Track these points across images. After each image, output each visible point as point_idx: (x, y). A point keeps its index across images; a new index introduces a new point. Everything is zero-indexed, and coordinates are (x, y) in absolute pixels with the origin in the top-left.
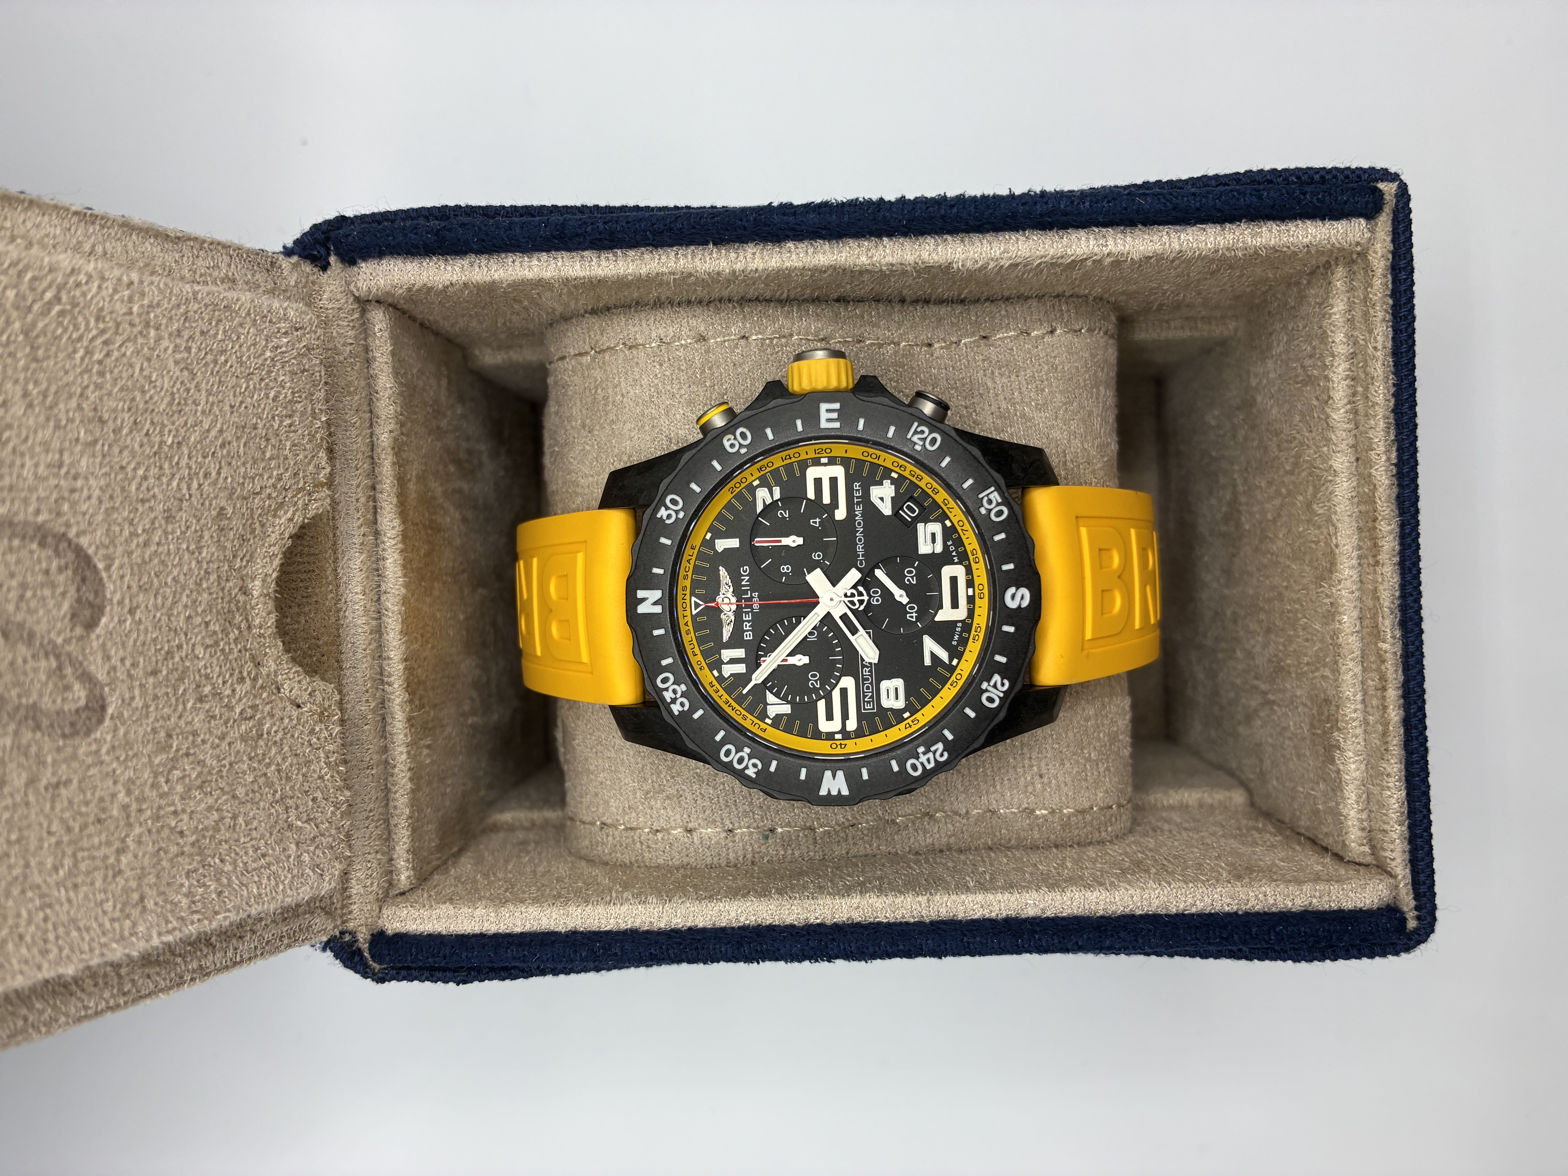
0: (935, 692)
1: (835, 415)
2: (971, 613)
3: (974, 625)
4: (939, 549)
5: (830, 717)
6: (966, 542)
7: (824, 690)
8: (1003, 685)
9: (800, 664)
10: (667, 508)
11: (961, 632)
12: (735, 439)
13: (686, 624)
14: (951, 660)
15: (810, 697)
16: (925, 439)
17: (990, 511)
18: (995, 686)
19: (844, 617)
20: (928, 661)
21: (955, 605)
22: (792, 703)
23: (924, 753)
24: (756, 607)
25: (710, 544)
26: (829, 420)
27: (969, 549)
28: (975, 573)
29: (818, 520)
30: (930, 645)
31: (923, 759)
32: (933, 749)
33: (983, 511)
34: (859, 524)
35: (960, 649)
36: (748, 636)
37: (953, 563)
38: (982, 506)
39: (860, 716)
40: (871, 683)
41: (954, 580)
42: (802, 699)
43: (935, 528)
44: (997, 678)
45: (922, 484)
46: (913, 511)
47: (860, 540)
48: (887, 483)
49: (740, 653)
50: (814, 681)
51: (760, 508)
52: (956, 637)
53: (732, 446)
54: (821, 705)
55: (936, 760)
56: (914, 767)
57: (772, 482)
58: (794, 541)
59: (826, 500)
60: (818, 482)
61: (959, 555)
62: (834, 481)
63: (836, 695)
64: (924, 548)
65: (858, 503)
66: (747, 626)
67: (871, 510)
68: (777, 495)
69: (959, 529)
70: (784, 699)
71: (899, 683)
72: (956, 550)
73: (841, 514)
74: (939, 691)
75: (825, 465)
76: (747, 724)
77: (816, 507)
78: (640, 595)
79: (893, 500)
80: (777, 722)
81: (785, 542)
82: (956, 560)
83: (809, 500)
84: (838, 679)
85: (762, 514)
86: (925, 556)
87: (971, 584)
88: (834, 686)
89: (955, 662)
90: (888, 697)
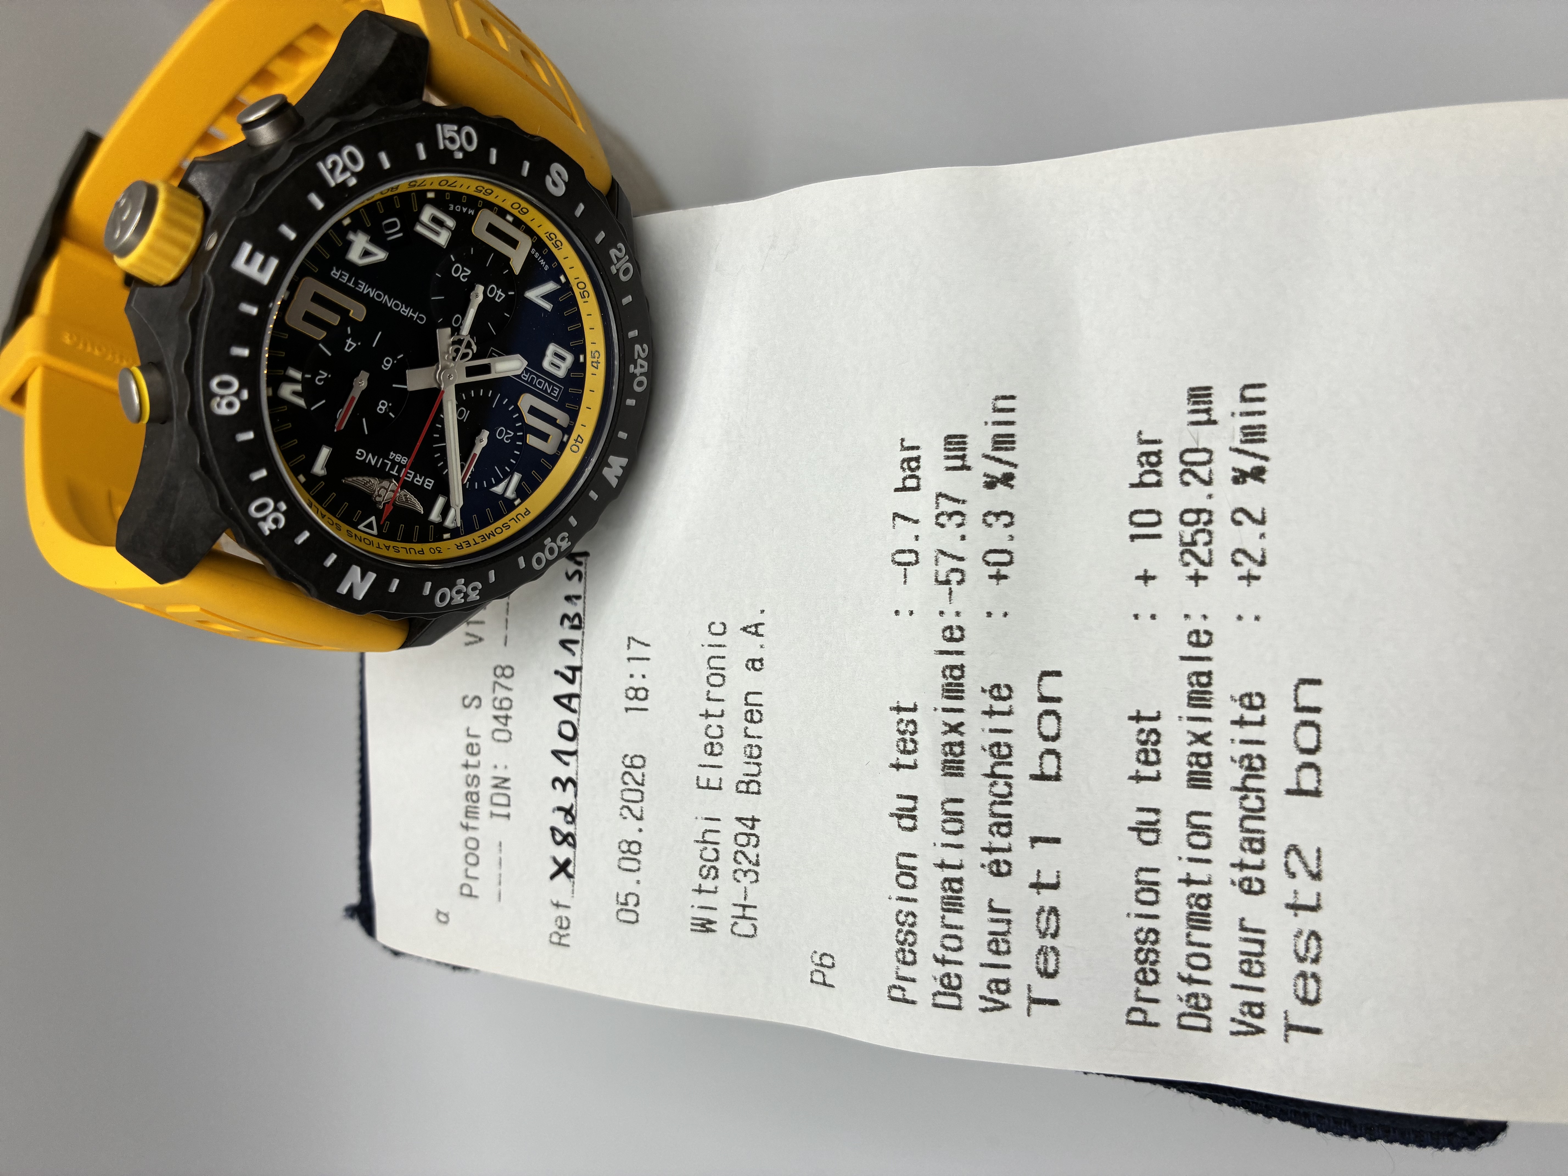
0: (579, 317)
1: (259, 258)
2: (529, 231)
3: (544, 236)
4: (450, 223)
5: (544, 437)
6: (463, 190)
7: (520, 429)
8: (621, 250)
9: (485, 444)
10: (264, 519)
11: (541, 254)
12: (222, 397)
13: (388, 548)
14: (558, 281)
15: (518, 448)
16: (346, 167)
17: (463, 147)
18: (618, 259)
19: (470, 371)
20: (548, 306)
21: (513, 243)
22: (514, 470)
23: (637, 367)
24: (404, 460)
25: (312, 480)
26: (262, 267)
27: (471, 191)
28: (496, 200)
29: (349, 341)
30: (534, 295)
31: (639, 371)
32: (636, 357)
33: (458, 153)
34: (379, 296)
35: (554, 264)
36: (429, 484)
37: (474, 218)
38: (451, 150)
39: (559, 406)
40: (538, 377)
41: (492, 229)
42: (515, 457)
43: (428, 212)
44: (613, 252)
45: (377, 197)
46: (394, 225)
47: (397, 305)
48: (351, 236)
49: (440, 500)
50: (505, 435)
51: (301, 402)
52: (543, 262)
53: (230, 405)
54: (532, 440)
55: (644, 359)
56: (640, 384)
57: (280, 371)
58: (362, 382)
59: (334, 319)
60: (309, 317)
61: (470, 206)
62: (318, 299)
63: (531, 420)
64: (442, 239)
65: (356, 284)
66: (419, 480)
67: (371, 274)
68: (298, 375)
69: (445, 188)
70: (505, 474)
71: (552, 348)
72: (463, 205)
73: (358, 312)
74: (579, 313)
75: (291, 297)
76: (515, 527)
77: (335, 336)
78: (343, 589)
79: (372, 241)
80: (523, 493)
81: (356, 393)
82: (471, 212)
83: (323, 341)
84: (517, 410)
85: (309, 403)
86: (451, 242)
87: (502, 213)
88: (521, 418)
89: (562, 278)
90: (558, 367)
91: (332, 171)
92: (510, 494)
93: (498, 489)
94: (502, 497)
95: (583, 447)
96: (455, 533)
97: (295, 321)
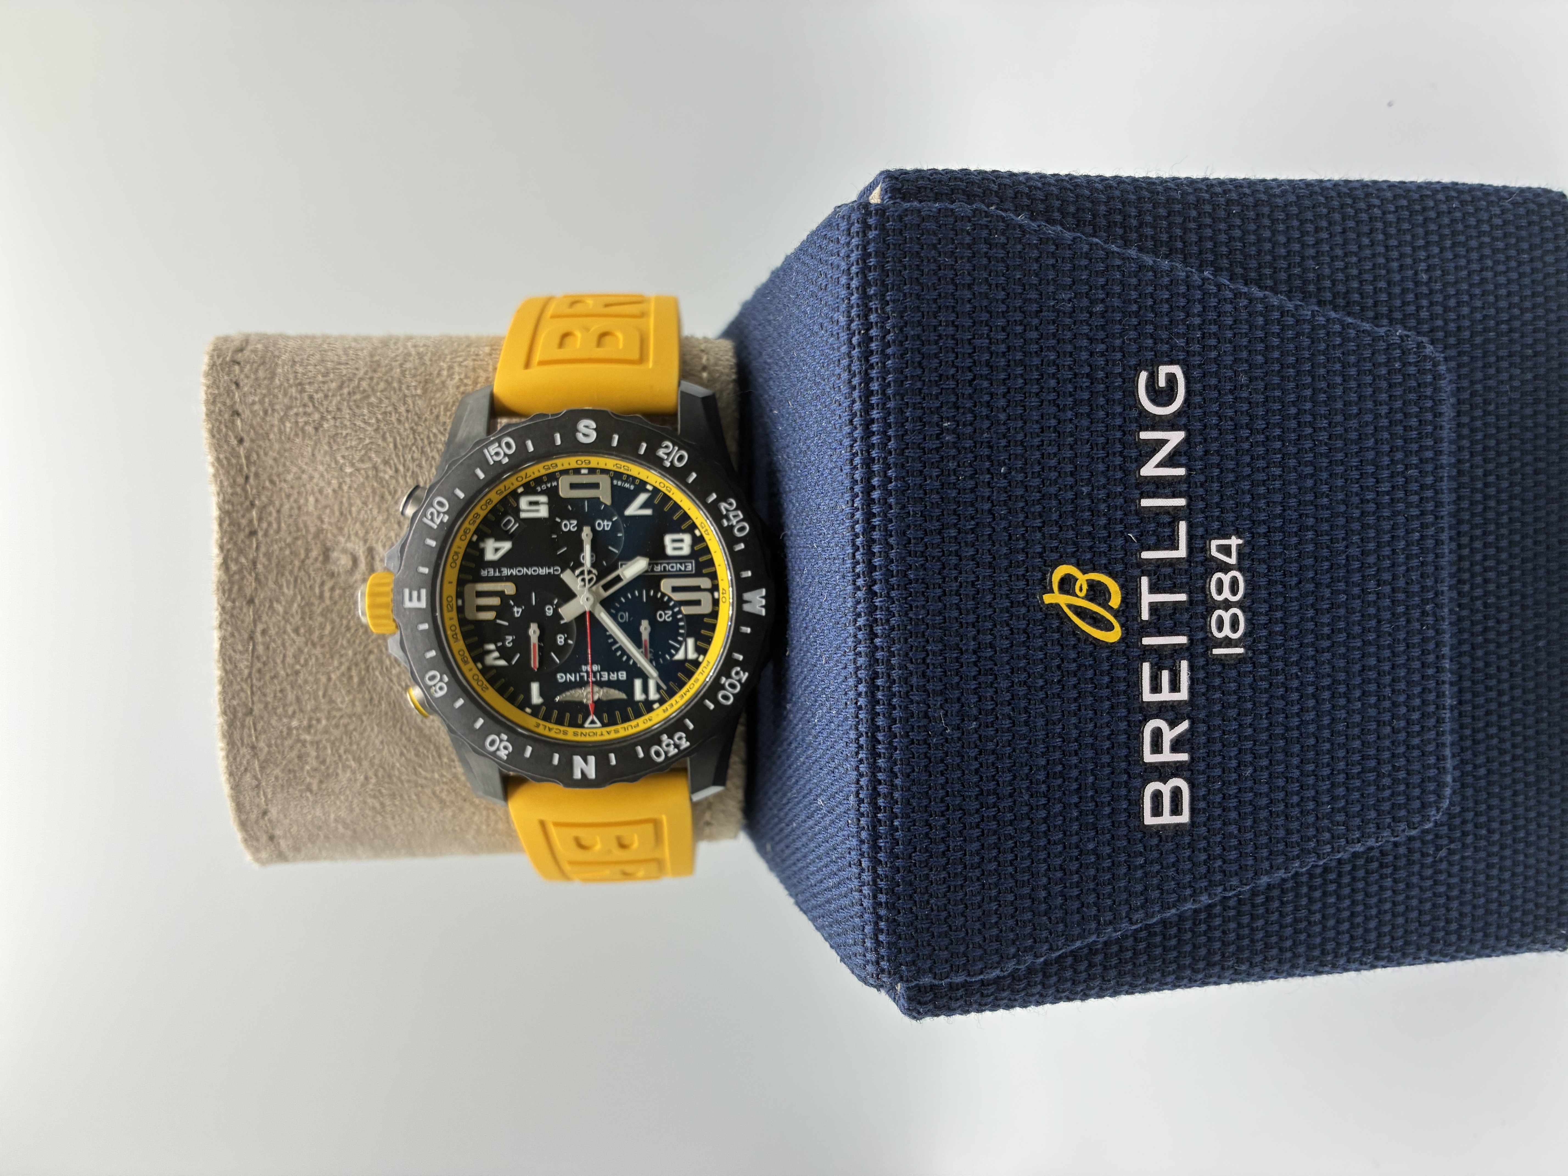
0: (677, 507)
1: (415, 594)
2: (604, 471)
3: (615, 469)
4: (543, 499)
5: (697, 603)
6: (537, 475)
7: (674, 606)
8: (667, 447)
9: (649, 629)
10: (498, 750)
11: (621, 481)
12: (435, 686)
13: (608, 733)
14: (647, 491)
15: (681, 620)
16: (439, 513)
17: (505, 455)
18: (668, 454)
19: (606, 587)
20: (648, 512)
21: (596, 486)
22: (685, 637)
23: (728, 520)
24: (596, 668)
25: (536, 709)
26: (419, 599)
27: (543, 472)
28: (566, 467)
29: (515, 609)
30: (633, 509)
31: (734, 521)
32: (724, 512)
33: (506, 460)
34: (520, 571)
35: (637, 482)
36: (623, 675)
37: (557, 487)
38: (500, 461)
39: (698, 574)
40: (668, 564)
41: (573, 486)
42: (681, 627)
43: (524, 502)
44: (661, 453)
45: (483, 514)
46: (509, 521)
48: (482, 545)
49: (638, 683)
50: (665, 616)
51: (502, 663)
53: (441, 688)
54: (686, 610)
55: (736, 509)
56: (742, 529)
57: (479, 651)
58: (534, 631)
59: (495, 601)
60: (480, 609)
61: (549, 481)
62: (480, 594)
63: (678, 597)
64: (543, 512)
65: (500, 572)
66: (613, 677)
67: (507, 560)
68: (492, 647)
69: (525, 481)
70: (680, 643)
71: (668, 539)
72: (546, 483)
73: (509, 589)
74: (675, 503)
75: (463, 602)
76: (703, 678)
77: (503, 610)
78: (578, 775)
79: (498, 540)
80: (702, 651)
81: (535, 640)
82: (554, 484)
83: (496, 618)
84: (663, 595)
85: (509, 660)
86: (551, 511)
87: (577, 471)
88: (670, 599)
89: (649, 487)
90: (681, 549)
93: (680, 656)
94: (686, 660)
95: (729, 596)
96: (662, 701)
97: (472, 615)
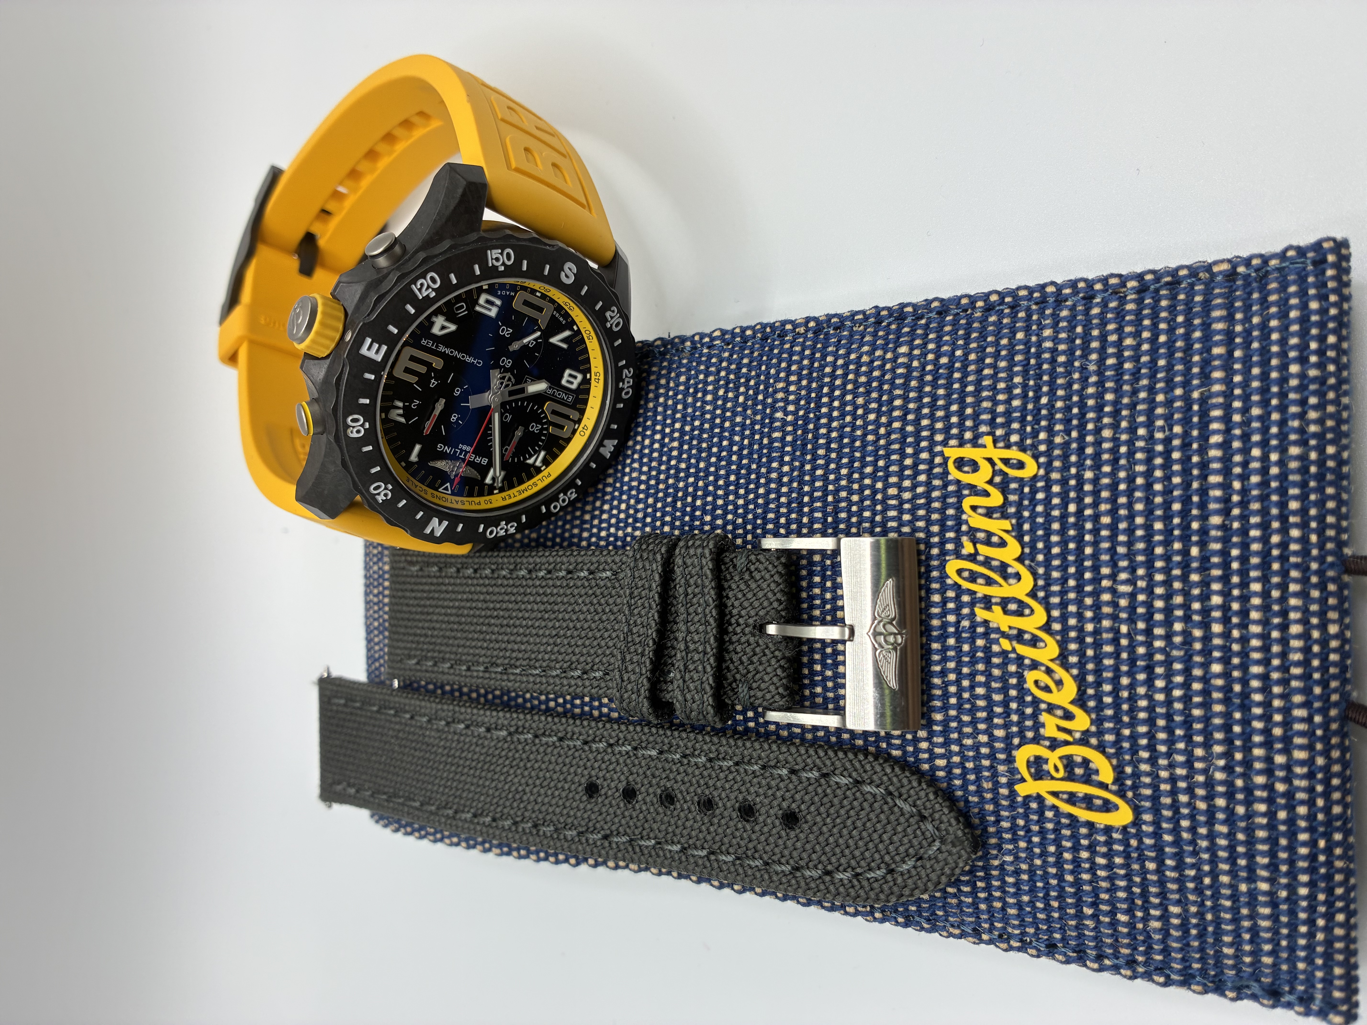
0: (586, 350)
1: (376, 346)
2: (552, 301)
3: (559, 301)
4: (498, 302)
5: (561, 427)
6: (506, 283)
7: (545, 423)
8: (613, 312)
9: (521, 434)
10: (379, 494)
11: (560, 315)
12: (353, 428)
13: (457, 502)
14: (572, 330)
15: (544, 435)
16: (428, 286)
17: (503, 264)
18: (612, 318)
19: (512, 394)
20: (565, 346)
21: (540, 310)
22: (541, 448)
23: (623, 383)
24: (468, 449)
25: (409, 465)
26: (378, 351)
27: (512, 283)
28: (530, 286)
29: (433, 381)
30: (556, 340)
31: (626, 385)
32: (624, 376)
33: (502, 268)
34: (452, 352)
35: (570, 320)
36: (485, 461)
37: (513, 298)
38: (497, 267)
39: (572, 407)
40: (558, 391)
41: (526, 303)
42: (542, 441)
43: (483, 298)
44: (608, 314)
46: (462, 307)
47: (463, 357)
48: (434, 321)
49: (492, 471)
50: (535, 428)
51: (403, 420)
52: (561, 319)
53: (358, 432)
54: (552, 430)
55: (631, 378)
56: (628, 392)
57: (389, 404)
58: (440, 406)
59: (423, 369)
60: (407, 370)
61: (510, 290)
62: (413, 359)
63: (551, 417)
64: (493, 312)
65: (437, 346)
66: (478, 460)
67: (446, 340)
68: (400, 404)
69: (495, 283)
70: (535, 452)
71: (568, 372)
72: (507, 291)
73: (438, 363)
74: (587, 347)
75: (398, 361)
76: (541, 485)
77: (424, 379)
78: (428, 531)
79: (447, 320)
80: (546, 463)
81: (437, 412)
82: (512, 294)
83: (416, 383)
84: (543, 412)
85: (407, 420)
86: (498, 314)
87: (533, 291)
88: (546, 417)
89: (575, 328)
90: (572, 383)
91: (420, 290)
92: (538, 463)
93: (530, 461)
94: (533, 465)
95: (588, 433)
96: (502, 490)
97: (399, 373)
